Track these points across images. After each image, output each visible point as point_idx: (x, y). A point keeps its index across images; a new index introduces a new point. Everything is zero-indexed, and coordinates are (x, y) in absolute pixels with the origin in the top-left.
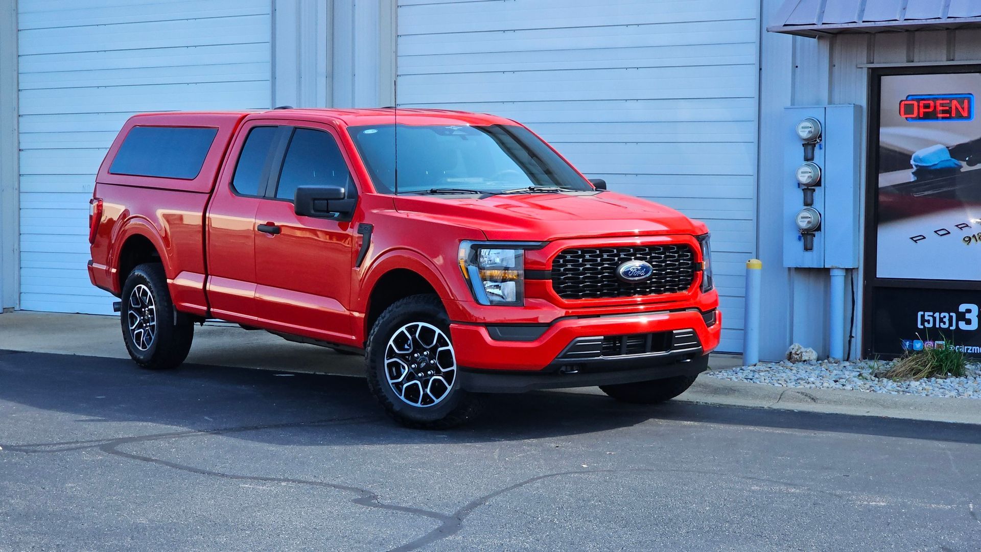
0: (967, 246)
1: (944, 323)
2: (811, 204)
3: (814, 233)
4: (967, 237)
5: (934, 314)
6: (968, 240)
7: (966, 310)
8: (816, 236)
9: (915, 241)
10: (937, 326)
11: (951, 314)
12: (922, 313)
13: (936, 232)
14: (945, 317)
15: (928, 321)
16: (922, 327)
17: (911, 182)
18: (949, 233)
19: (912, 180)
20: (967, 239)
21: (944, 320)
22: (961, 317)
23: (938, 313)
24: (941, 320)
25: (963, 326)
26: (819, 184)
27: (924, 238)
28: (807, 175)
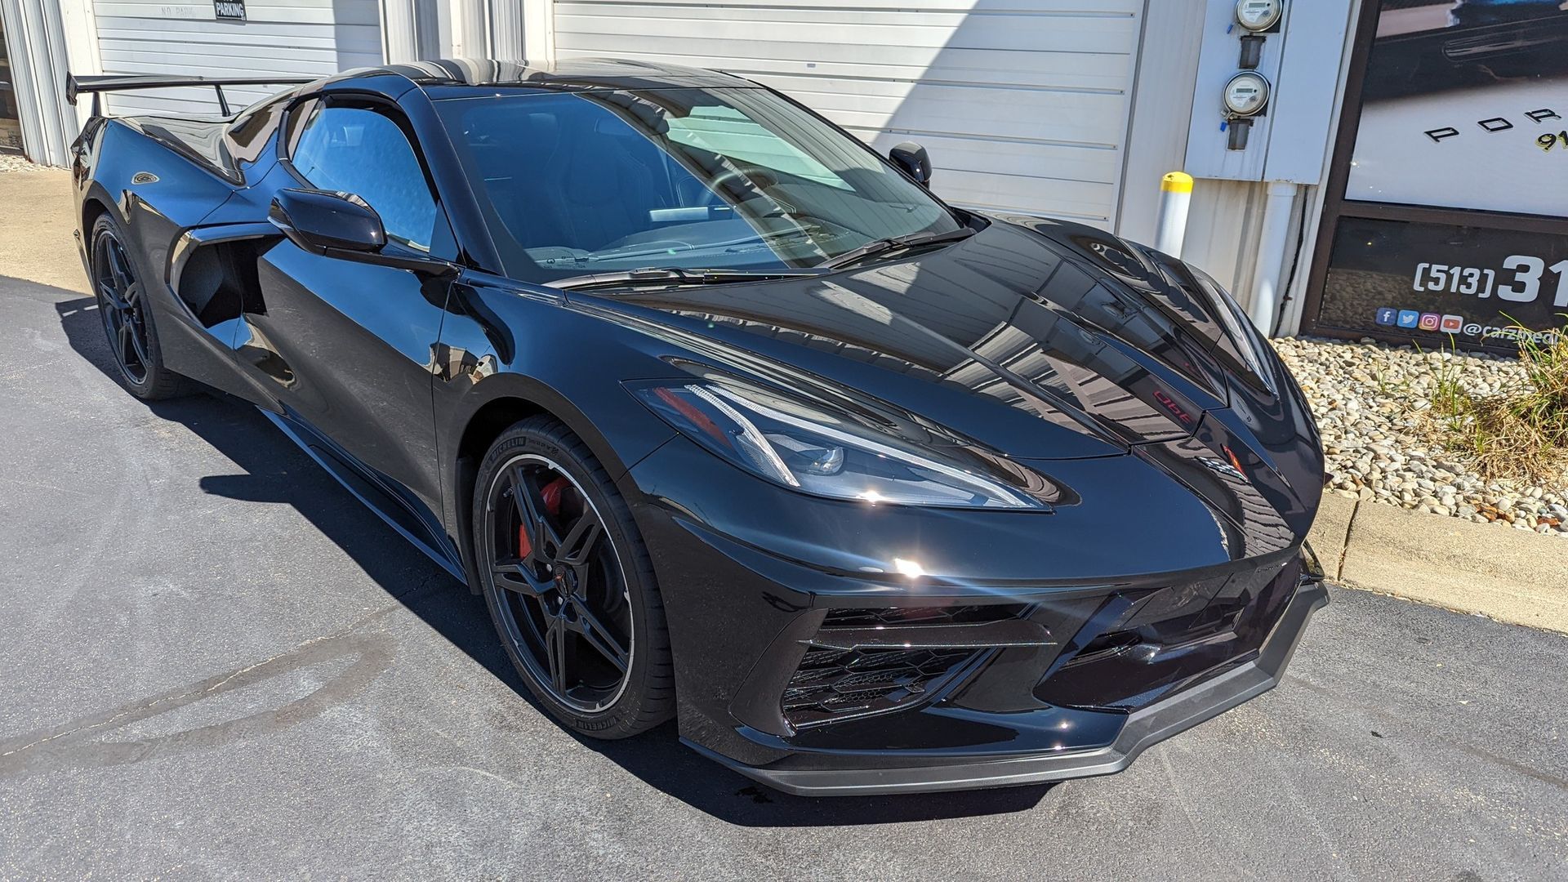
0: (1545, 153)
1: (1469, 286)
2: (1254, 66)
3: (1252, 118)
4: (1548, 135)
5: (1449, 269)
6: (1548, 141)
7: (1518, 266)
8: (1255, 124)
9: (1436, 139)
10: (1453, 289)
11: (1486, 271)
12: (1427, 265)
13: (1481, 123)
14: (1471, 275)
15: (1437, 281)
16: (1422, 289)
17: (1444, 29)
18: (1510, 126)
19: (1450, 24)
20: (1546, 139)
21: (1470, 280)
22: (1506, 277)
23: (1460, 268)
24: (1463, 280)
25: (1505, 292)
26: (1275, 28)
27: (1456, 133)
28: (1261, 10)
